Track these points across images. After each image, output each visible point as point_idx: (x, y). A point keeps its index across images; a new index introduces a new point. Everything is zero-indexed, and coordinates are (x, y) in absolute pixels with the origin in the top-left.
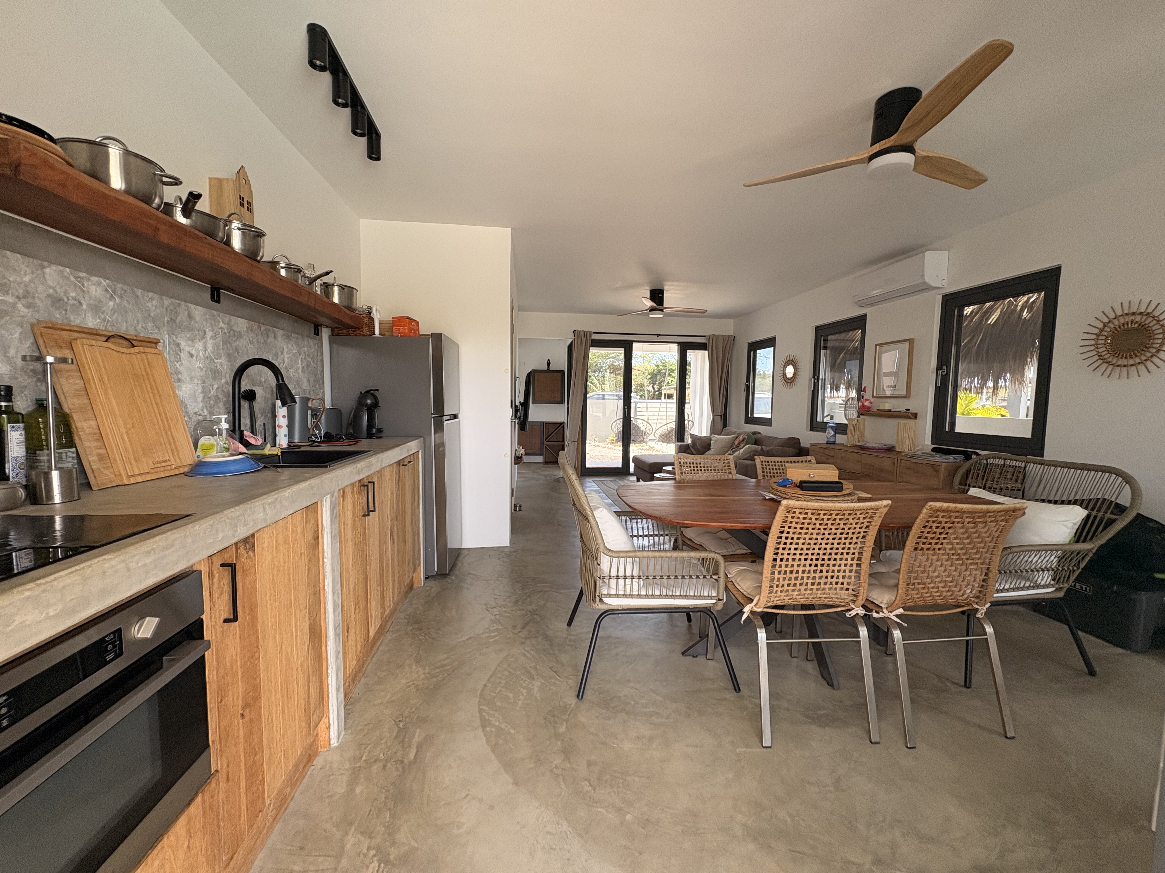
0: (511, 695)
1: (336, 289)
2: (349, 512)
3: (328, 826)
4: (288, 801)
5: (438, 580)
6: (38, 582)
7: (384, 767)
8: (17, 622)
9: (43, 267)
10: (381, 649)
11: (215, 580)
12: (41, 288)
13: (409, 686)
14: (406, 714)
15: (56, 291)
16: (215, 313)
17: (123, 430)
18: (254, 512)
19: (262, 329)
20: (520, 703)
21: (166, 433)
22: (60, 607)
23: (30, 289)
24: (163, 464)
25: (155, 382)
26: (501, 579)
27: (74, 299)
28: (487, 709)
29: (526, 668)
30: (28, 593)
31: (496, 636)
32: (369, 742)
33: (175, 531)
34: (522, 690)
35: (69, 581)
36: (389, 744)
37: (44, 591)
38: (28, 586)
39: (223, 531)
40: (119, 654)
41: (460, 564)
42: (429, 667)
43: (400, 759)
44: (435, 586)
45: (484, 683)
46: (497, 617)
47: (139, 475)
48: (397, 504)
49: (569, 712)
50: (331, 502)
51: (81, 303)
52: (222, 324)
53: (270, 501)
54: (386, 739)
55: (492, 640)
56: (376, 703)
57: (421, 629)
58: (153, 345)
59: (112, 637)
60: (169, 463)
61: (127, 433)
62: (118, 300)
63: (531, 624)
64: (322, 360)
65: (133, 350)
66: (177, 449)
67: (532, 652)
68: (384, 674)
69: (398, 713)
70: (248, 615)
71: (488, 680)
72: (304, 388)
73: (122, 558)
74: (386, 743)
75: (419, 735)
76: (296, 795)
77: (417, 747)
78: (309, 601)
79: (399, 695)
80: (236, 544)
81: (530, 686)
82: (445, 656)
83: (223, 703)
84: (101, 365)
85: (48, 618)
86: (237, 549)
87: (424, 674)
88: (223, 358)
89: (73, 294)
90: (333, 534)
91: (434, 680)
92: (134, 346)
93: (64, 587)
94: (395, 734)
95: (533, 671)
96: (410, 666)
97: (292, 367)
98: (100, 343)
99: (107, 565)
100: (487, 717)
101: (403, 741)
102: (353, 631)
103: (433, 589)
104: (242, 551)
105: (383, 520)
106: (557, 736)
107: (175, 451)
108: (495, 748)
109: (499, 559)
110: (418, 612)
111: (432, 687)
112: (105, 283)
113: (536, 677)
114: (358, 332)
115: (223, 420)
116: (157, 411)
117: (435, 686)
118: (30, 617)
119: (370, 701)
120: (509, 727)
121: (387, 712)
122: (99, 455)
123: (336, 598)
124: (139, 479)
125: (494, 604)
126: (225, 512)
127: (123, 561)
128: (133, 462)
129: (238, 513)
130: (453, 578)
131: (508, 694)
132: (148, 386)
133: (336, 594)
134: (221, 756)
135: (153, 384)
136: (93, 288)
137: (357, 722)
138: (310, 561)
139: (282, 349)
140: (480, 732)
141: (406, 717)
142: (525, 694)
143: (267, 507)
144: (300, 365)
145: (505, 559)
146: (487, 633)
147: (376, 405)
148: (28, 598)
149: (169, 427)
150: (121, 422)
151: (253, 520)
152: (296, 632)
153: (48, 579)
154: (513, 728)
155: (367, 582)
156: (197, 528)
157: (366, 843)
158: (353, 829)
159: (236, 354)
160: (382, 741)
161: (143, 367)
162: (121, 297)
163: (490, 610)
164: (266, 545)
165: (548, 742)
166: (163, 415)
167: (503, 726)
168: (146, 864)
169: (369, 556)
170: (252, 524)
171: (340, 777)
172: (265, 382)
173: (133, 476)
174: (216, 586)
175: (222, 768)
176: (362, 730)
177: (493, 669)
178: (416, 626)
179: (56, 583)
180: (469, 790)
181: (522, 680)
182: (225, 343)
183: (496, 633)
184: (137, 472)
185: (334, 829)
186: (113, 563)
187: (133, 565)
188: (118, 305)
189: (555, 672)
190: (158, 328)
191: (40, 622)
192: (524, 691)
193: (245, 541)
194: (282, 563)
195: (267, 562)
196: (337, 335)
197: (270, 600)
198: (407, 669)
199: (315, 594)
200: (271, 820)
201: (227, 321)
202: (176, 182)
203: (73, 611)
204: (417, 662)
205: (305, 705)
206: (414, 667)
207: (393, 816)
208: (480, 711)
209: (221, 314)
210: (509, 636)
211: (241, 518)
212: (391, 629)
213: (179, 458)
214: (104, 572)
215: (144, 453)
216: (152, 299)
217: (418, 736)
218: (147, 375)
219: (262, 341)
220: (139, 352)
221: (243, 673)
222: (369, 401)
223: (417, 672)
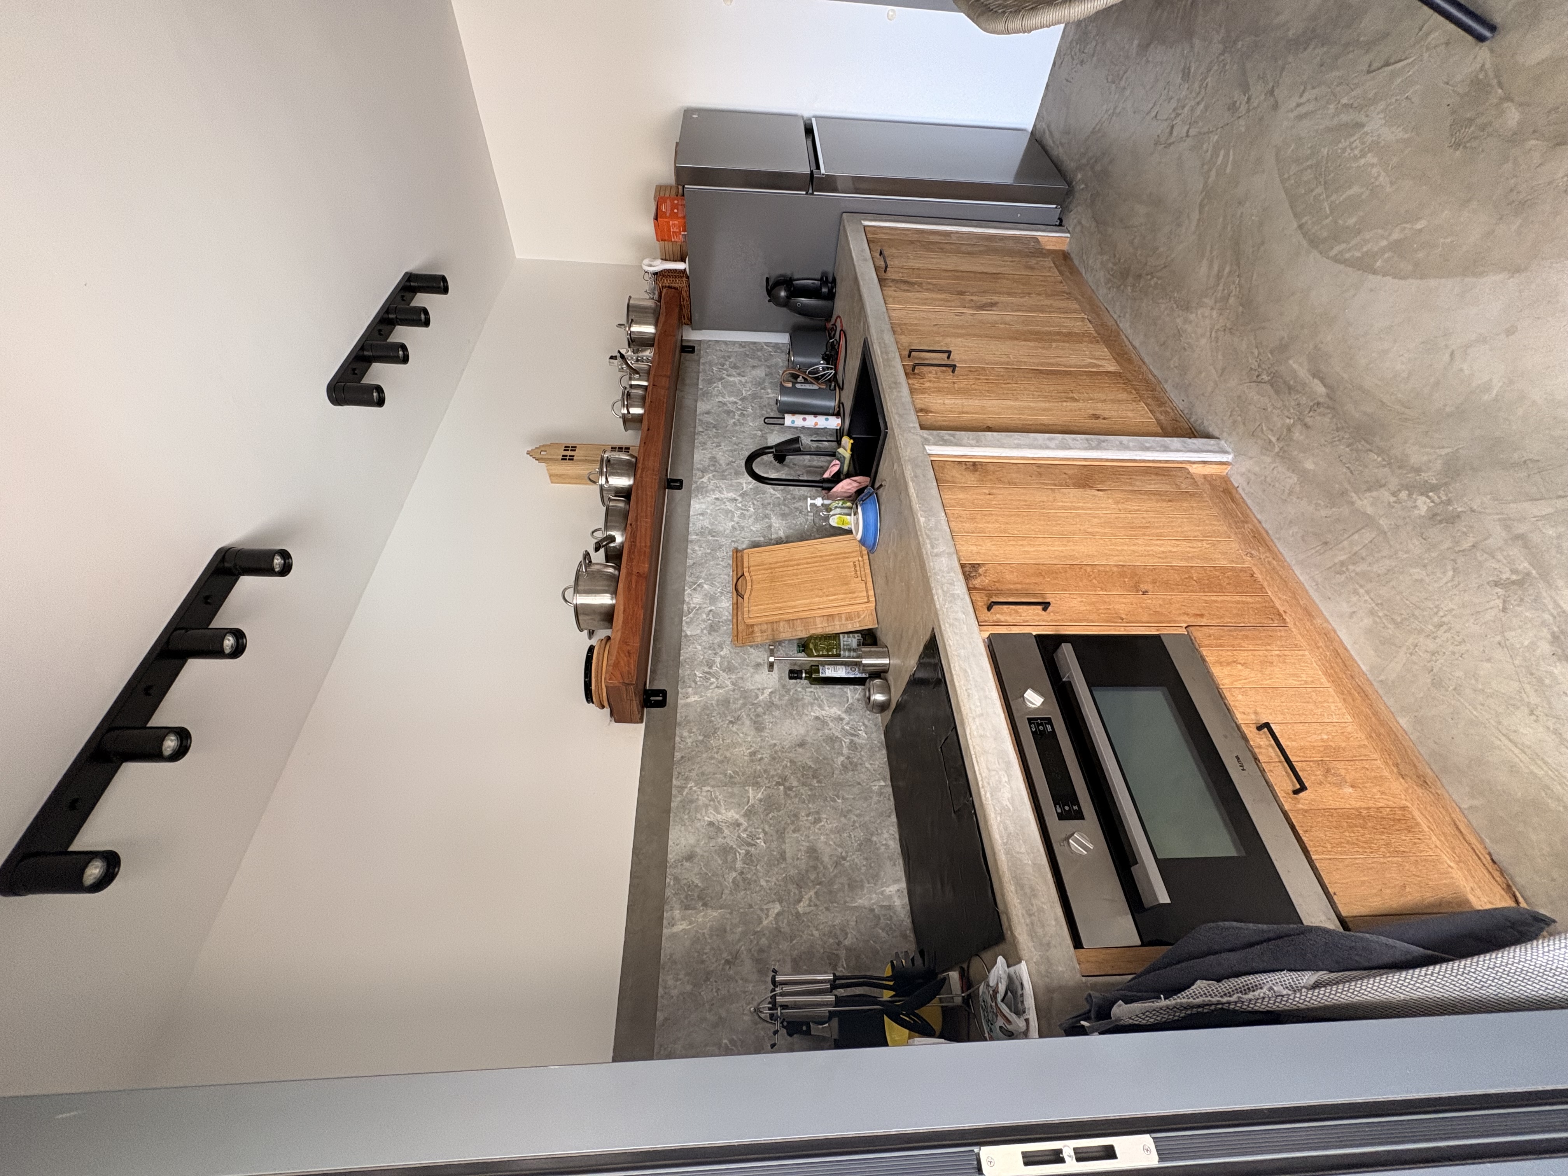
0: (1355, 190)
1: (635, 328)
2: (947, 401)
3: (1323, 513)
4: (1260, 529)
5: (1071, 207)
6: (980, 786)
7: (1306, 426)
8: (1008, 804)
9: (686, 636)
10: (1137, 343)
11: (1002, 618)
12: (705, 638)
13: (1217, 338)
14: (1255, 365)
15: (705, 628)
16: (694, 486)
17: (825, 599)
18: (940, 570)
19: (701, 430)
20: (1383, 179)
21: (827, 561)
22: (1002, 773)
23: (707, 646)
24: (858, 568)
25: (776, 563)
26: (1123, 83)
27: (708, 615)
28: (1343, 246)
29: (1329, 130)
30: (988, 795)
31: (1227, 155)
32: (1258, 424)
33: (952, 666)
34: (1362, 161)
35: (984, 765)
36: (1280, 404)
37: (989, 784)
38: (983, 793)
39: (957, 612)
40: (1049, 721)
41: (1061, 150)
42: (1206, 297)
43: (1312, 404)
44: (1078, 215)
45: (1295, 225)
46: (1192, 132)
47: (867, 592)
48: (941, 290)
49: (1494, 82)
50: (935, 444)
51: (711, 611)
52: (705, 480)
53: (929, 546)
54: (1269, 405)
55: (1229, 166)
56: (1209, 389)
57: (1140, 276)
58: (739, 554)
59: (1033, 725)
60: (857, 563)
61: (827, 596)
62: (701, 581)
63: (1249, 65)
64: (725, 343)
65: (746, 574)
66: (841, 553)
67: (1309, 95)
68: (1176, 359)
69: (1244, 373)
70: (1044, 578)
71: (1296, 215)
72: (763, 374)
73: (970, 720)
74: (1275, 408)
75: (1300, 364)
76: (1259, 517)
77: (1314, 376)
78: (1047, 484)
79: (1220, 357)
80: (969, 589)
81: (1369, 139)
82: (1205, 263)
83: (1124, 616)
84: (766, 606)
85: (1009, 782)
86: (975, 588)
87: (1212, 309)
88: (741, 481)
89: (704, 616)
90: (973, 442)
91: (1232, 300)
92: (743, 575)
93: (988, 769)
94: (1271, 392)
95: (1344, 118)
96: (1186, 321)
97: (739, 392)
98: (746, 605)
99: (975, 733)
100: (1358, 254)
101: (1290, 388)
102: (1099, 405)
103: (1084, 222)
104: (977, 582)
105: (962, 327)
106: (1515, 138)
107: (845, 556)
108: (1420, 272)
109: (1082, 62)
110: (1110, 265)
111: (1241, 309)
112: (688, 591)
113: (1362, 118)
114: (684, 293)
115: (813, 502)
116: (806, 566)
117: (1241, 305)
118: (1005, 794)
119: (1203, 394)
120: (1408, 226)
121: (1232, 383)
122: (847, 620)
123: (1052, 444)
124: (871, 593)
125: (1166, 124)
126: (938, 606)
127: (974, 718)
128: (855, 595)
129: (940, 591)
130: (1079, 176)
131: (1350, 192)
132: (781, 569)
133: (1048, 442)
134: (1175, 622)
135: (778, 565)
136: (695, 600)
137: (1219, 422)
138: (999, 480)
139: (720, 405)
140: (1373, 280)
141: (1259, 366)
142: (1375, 160)
143: (935, 551)
144: (736, 379)
145: (1089, 49)
146: (1210, 170)
147: (786, 282)
148: (992, 796)
149: (821, 557)
150: (817, 599)
151: (949, 573)
152: (1078, 508)
153: (979, 779)
154: (1419, 219)
155: (1041, 372)
156: (951, 643)
157: (1385, 495)
158: (1353, 494)
159: (735, 465)
160: (1269, 410)
161: (763, 572)
162: (698, 578)
163: (1172, 139)
164: (974, 548)
165: (1509, 166)
166: (809, 560)
167: (1396, 236)
168: (1235, 707)
169: (1008, 363)
170: (952, 574)
171: (1275, 472)
172: (761, 431)
173: (868, 597)
174: (1009, 619)
175: (1185, 622)
176: (1235, 422)
177: (1283, 195)
178: (1130, 280)
179: (984, 775)
180: (1447, 346)
181: (1344, 150)
182: (724, 478)
183: (1222, 152)
184: (865, 594)
185: (1334, 509)
186: (974, 728)
187: (979, 711)
188: (706, 580)
189: (1387, 64)
190: (720, 547)
191: (1011, 788)
192: (1371, 158)
193: (967, 577)
194: (997, 525)
195: (993, 548)
196: (690, 320)
197: (1034, 545)
198: (1189, 328)
199: (1040, 474)
200: (1268, 554)
201: (699, 474)
202: (587, 555)
203: (1008, 764)
204: (1187, 308)
205: (1164, 500)
206: (1192, 317)
207: (1381, 452)
208: (1336, 260)
209: (694, 479)
210: (1243, 129)
211: (945, 589)
212: (1115, 316)
213: (853, 552)
214: (981, 736)
215: (846, 584)
216: (694, 551)
217: (1299, 367)
218: (771, 568)
219: (714, 430)
220: (749, 572)
221: (1102, 589)
222: (783, 294)
223: (1203, 316)
